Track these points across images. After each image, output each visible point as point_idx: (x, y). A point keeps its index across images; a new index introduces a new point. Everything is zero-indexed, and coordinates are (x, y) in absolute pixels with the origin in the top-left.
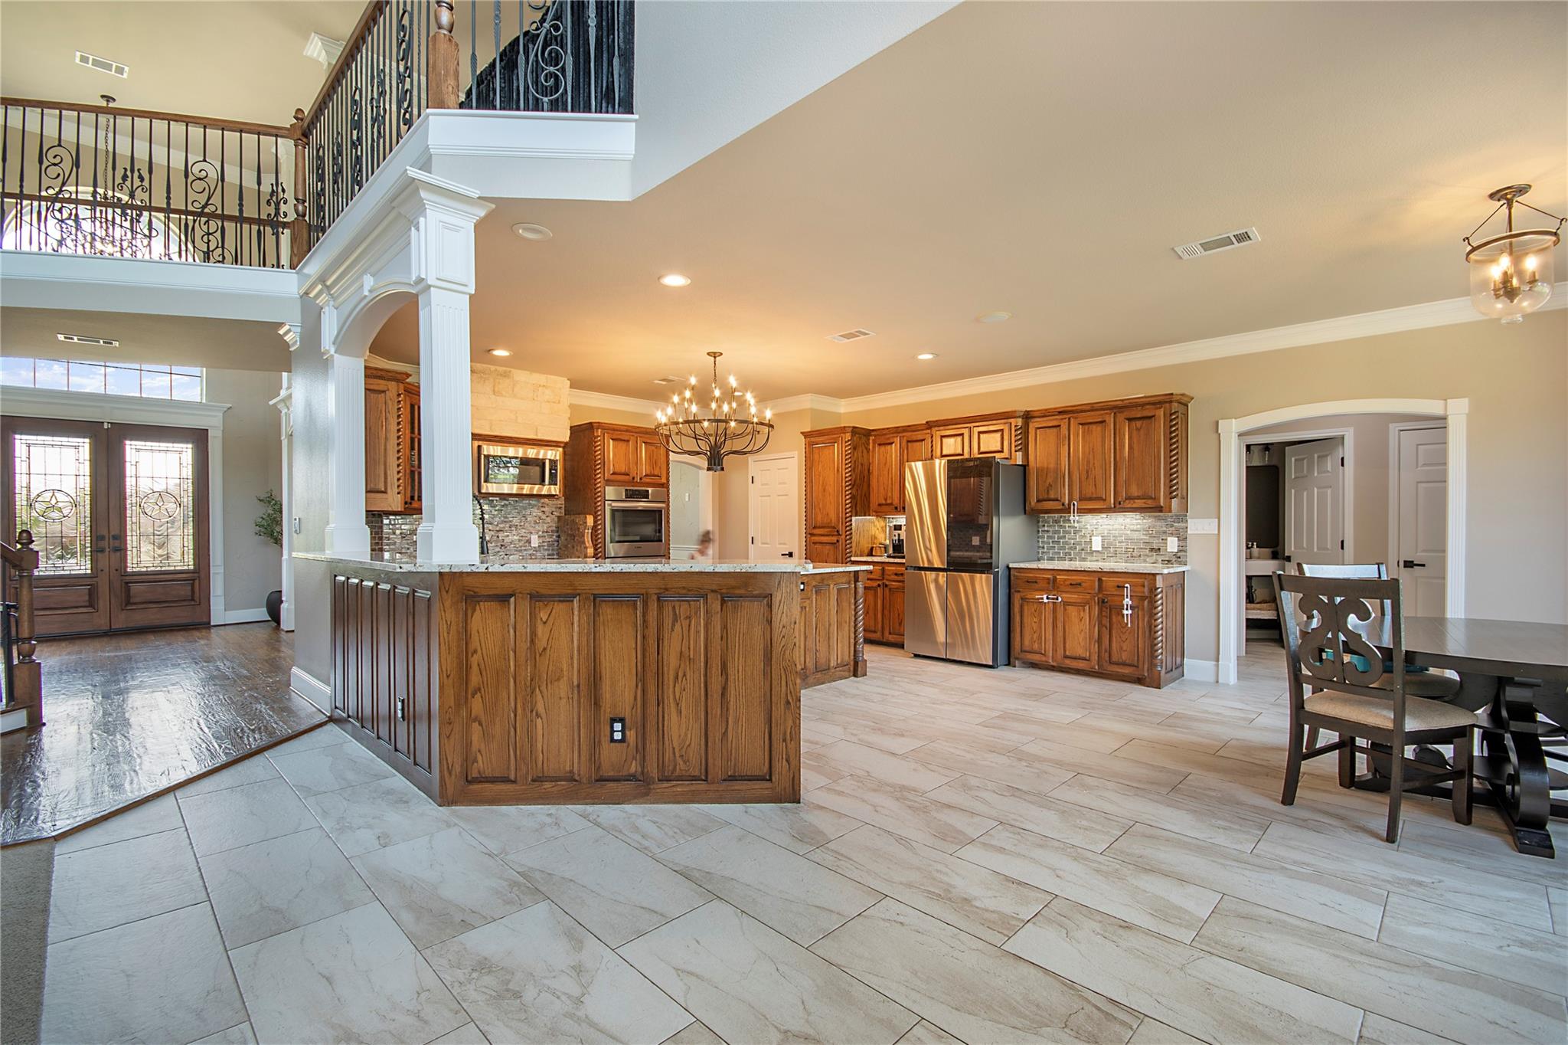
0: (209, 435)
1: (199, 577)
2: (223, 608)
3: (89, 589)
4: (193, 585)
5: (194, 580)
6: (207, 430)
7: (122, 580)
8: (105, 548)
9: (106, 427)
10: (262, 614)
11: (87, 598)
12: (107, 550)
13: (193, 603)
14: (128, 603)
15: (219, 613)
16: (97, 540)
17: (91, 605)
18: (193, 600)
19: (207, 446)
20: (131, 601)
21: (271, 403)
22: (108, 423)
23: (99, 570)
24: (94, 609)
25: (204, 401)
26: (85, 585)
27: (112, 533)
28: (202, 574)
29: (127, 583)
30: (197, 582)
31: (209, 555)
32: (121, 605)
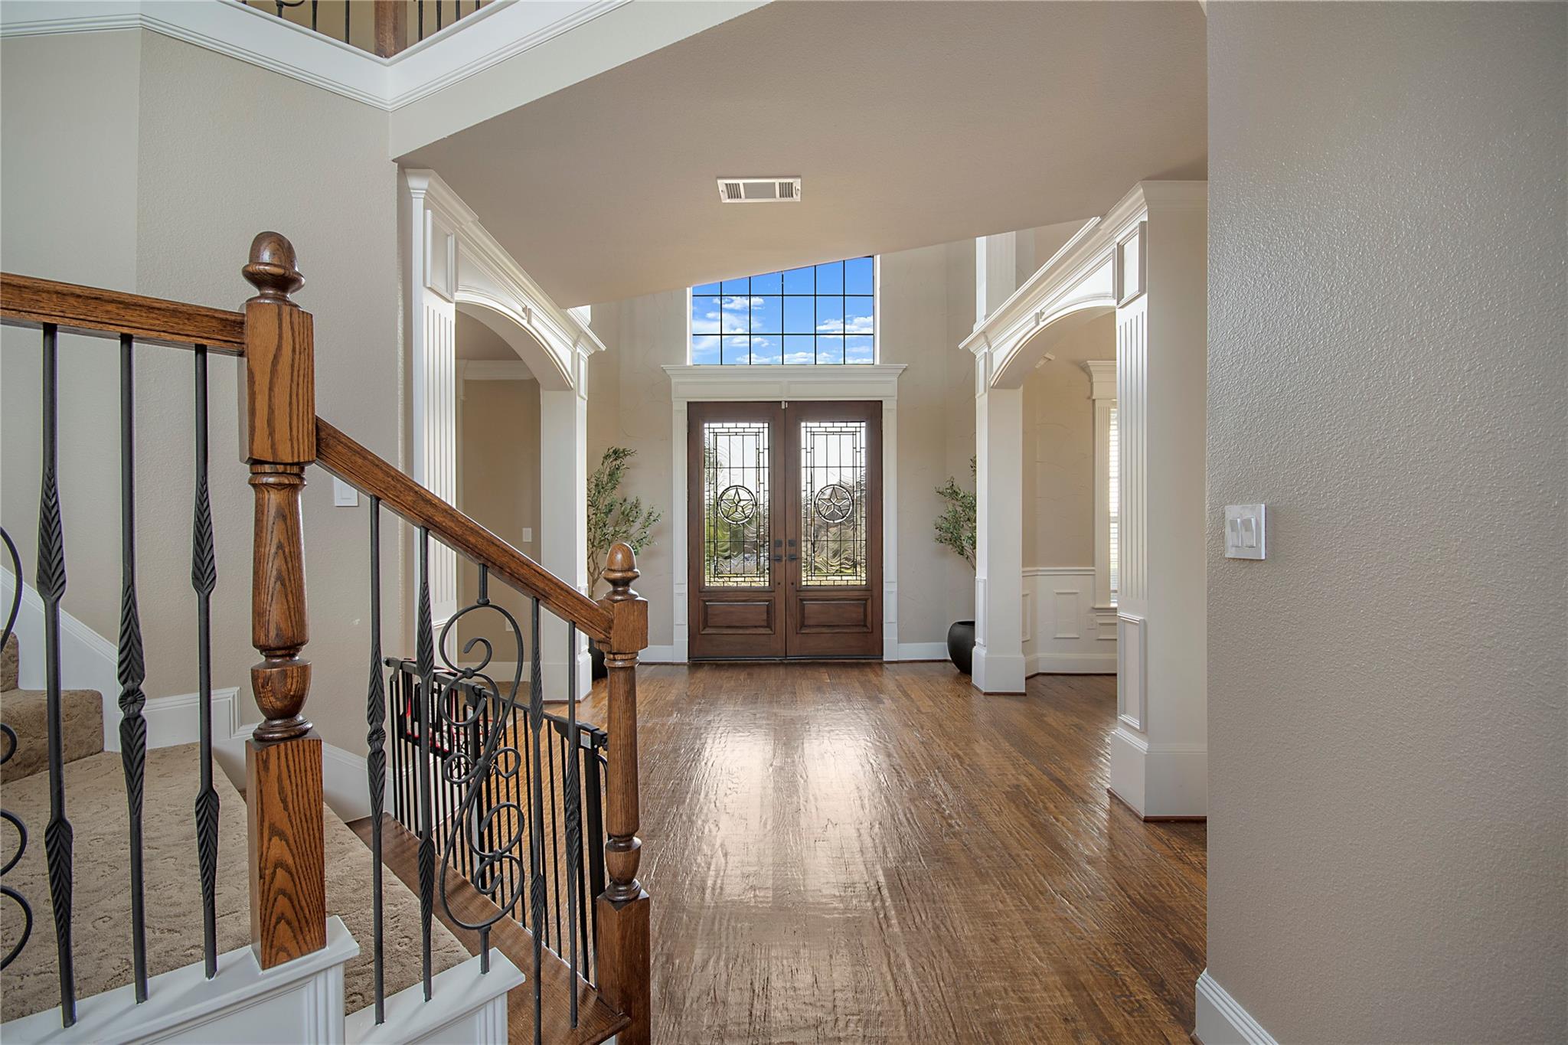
0: (884, 407)
1: (872, 596)
2: (896, 638)
3: (767, 605)
4: (865, 605)
5: (866, 600)
6: (881, 402)
7: (797, 596)
8: (781, 557)
9: (783, 407)
10: (940, 650)
11: (765, 616)
12: (784, 559)
13: (865, 630)
14: (803, 625)
15: (893, 648)
16: (775, 546)
17: (768, 626)
18: (865, 626)
19: (881, 423)
20: (806, 623)
21: (961, 346)
22: (786, 402)
23: (776, 584)
24: (771, 630)
25: (877, 362)
26: (764, 601)
27: (789, 538)
28: (876, 593)
29: (801, 600)
30: (869, 601)
31: (882, 568)
32: (796, 627)
